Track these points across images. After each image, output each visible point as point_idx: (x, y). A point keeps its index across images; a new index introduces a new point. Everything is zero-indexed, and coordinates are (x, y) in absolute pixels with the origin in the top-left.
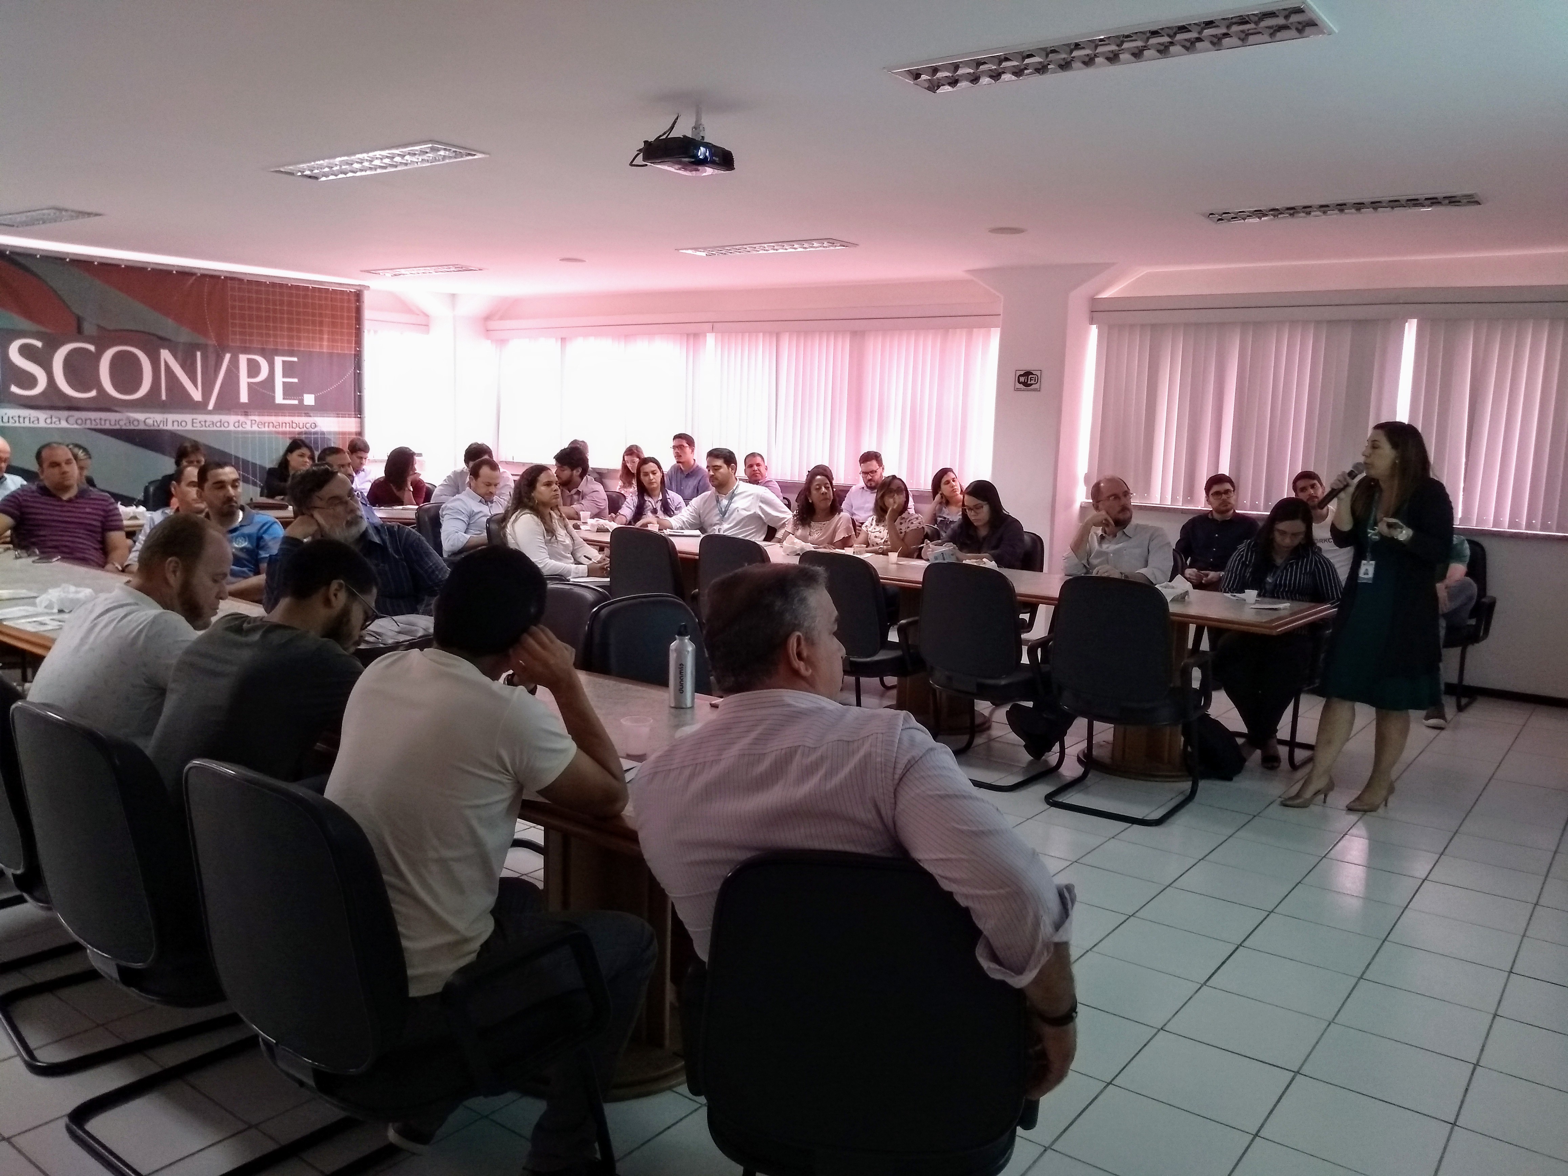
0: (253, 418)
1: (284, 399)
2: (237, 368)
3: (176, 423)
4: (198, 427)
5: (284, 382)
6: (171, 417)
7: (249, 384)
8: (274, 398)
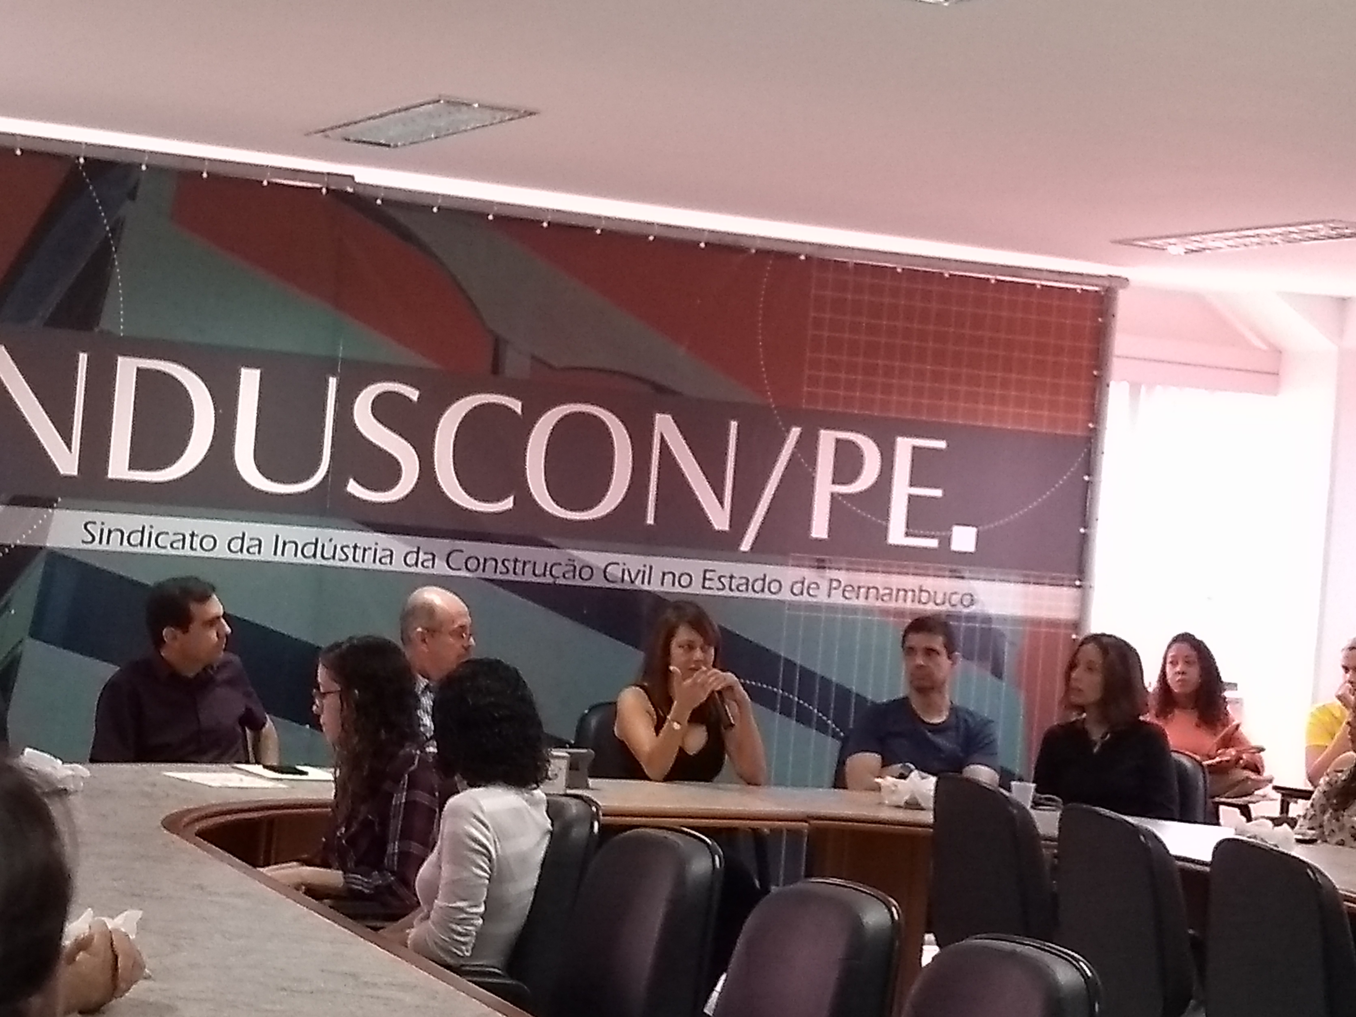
0: (834, 574)
1: (907, 534)
2: (813, 461)
3: (669, 578)
4: (714, 589)
5: (911, 497)
6: (661, 563)
7: (834, 497)
8: (885, 531)
